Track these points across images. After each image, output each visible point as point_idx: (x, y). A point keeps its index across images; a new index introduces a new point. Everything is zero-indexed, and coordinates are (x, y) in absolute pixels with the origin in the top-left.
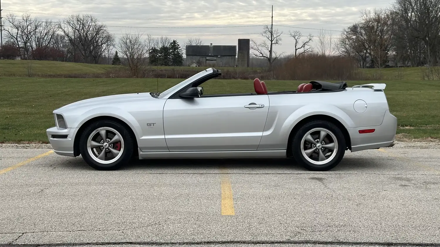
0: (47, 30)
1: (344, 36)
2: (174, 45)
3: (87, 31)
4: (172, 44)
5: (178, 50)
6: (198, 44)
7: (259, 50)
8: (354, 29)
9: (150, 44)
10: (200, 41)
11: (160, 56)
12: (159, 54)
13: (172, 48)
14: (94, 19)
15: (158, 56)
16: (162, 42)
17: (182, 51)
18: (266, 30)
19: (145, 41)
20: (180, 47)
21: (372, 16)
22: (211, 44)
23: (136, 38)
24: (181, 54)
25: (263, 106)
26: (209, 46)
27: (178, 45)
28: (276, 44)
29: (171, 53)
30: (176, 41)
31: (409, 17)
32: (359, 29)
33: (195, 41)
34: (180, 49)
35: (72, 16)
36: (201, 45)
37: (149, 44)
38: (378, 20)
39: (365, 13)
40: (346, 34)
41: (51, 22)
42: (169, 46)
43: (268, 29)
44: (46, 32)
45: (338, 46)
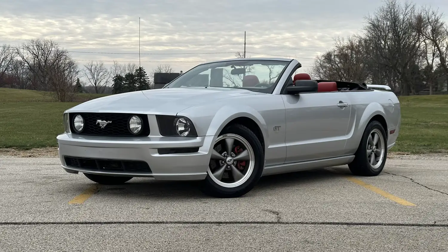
0: (5, 56)
1: (318, 65)
2: (141, 73)
3: (47, 56)
4: (138, 72)
5: (145, 78)
6: (168, 71)
7: (231, 79)
8: (328, 57)
9: (117, 71)
10: (170, 69)
11: (125, 84)
12: (124, 82)
13: (138, 76)
14: (54, 44)
15: (122, 83)
16: (130, 69)
17: (149, 79)
18: (238, 57)
19: (111, 68)
20: (146, 75)
21: (346, 43)
22: (182, 71)
23: (101, 64)
24: (148, 81)
26: (179, 73)
27: (144, 72)
28: (249, 72)
29: (136, 81)
30: (142, 68)
31: (383, 44)
32: (333, 57)
33: (165, 69)
34: (147, 77)
35: (32, 40)
36: (171, 72)
37: (115, 71)
38: (351, 47)
39: (338, 40)
40: (319, 62)
41: (9, 47)
42: (135, 73)
43: (240, 57)
44: (3, 58)
45: (312, 74)
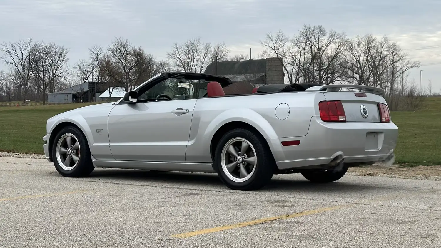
25: (187, 112)
